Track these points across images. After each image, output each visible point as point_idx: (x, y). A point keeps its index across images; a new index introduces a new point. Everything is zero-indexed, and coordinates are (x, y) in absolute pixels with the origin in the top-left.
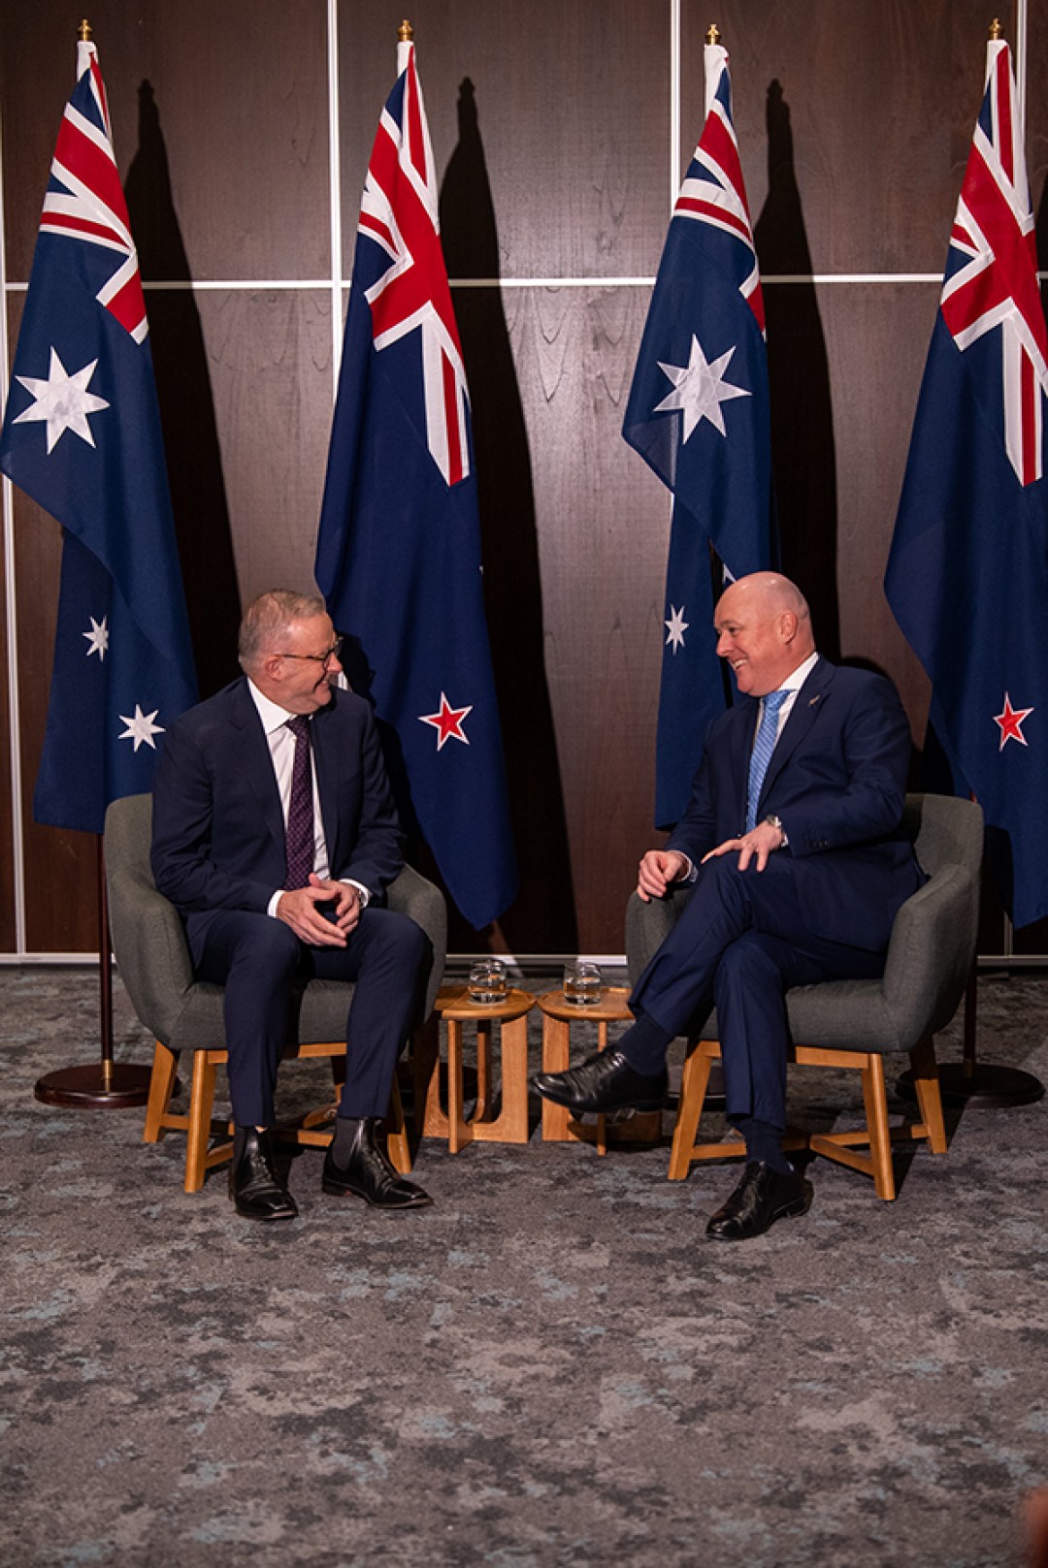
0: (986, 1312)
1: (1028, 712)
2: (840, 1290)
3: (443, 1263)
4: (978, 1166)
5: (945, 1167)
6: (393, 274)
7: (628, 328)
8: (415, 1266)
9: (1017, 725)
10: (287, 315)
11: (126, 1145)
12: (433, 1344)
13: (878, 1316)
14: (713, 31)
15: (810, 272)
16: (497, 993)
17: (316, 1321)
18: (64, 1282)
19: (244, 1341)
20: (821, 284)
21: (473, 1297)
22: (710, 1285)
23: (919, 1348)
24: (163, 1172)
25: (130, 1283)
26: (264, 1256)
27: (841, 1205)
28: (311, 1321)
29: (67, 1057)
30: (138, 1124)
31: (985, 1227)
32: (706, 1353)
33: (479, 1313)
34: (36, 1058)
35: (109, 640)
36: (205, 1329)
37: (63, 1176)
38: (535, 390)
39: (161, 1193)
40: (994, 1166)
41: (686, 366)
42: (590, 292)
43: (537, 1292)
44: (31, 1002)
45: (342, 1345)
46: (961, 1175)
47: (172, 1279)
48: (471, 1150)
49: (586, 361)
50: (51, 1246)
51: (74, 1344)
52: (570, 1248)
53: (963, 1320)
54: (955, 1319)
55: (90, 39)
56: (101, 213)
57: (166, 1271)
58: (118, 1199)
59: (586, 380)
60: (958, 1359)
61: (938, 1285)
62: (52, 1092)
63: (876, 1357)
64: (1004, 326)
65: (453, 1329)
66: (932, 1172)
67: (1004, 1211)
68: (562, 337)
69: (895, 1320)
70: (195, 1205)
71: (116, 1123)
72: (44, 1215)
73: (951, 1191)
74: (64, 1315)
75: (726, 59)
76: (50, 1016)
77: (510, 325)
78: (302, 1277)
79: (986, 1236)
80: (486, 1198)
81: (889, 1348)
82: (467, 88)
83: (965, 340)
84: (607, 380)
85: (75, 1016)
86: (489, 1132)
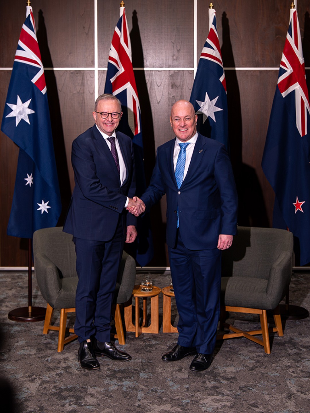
0: (302, 393)
1: (303, 202)
2: (258, 386)
3: (138, 377)
4: (293, 341)
5: (283, 341)
6: (118, 74)
7: (182, 82)
8: (130, 378)
9: (300, 206)
10: (81, 78)
11: (38, 335)
12: (139, 406)
13: (270, 395)
14: (211, 5)
15: (234, 67)
16: (150, 288)
17: (103, 398)
18: (25, 385)
19: (82, 406)
20: (238, 70)
21: (149, 390)
22: (219, 384)
23: (283, 406)
24: (50, 345)
25: (45, 385)
26: (84, 375)
27: (254, 355)
28: (101, 398)
29: (16, 303)
30: (40, 327)
31: (298, 362)
32: (221, 409)
33: (152, 395)
34: (7, 304)
35: (33, 180)
36: (70, 402)
37: (20, 347)
38: (154, 100)
39: (51, 352)
40: (298, 341)
41: (204, 101)
42: (170, 72)
43: (168, 387)
44: (3, 283)
45: (112, 407)
46: (288, 344)
47: (58, 384)
48: (142, 336)
49: (169, 92)
50: (20, 372)
51: (31, 408)
52: (176, 371)
53: (296, 396)
54: (293, 395)
55: (30, 5)
56: (33, 56)
57: (55, 381)
58: (38, 355)
59: (169, 97)
60: (296, 410)
61: (286, 384)
62: (14, 317)
63: (272, 409)
64: (296, 90)
65: (145, 401)
66: (280, 343)
67: (303, 357)
68: (162, 85)
69: (275, 396)
70: (61, 357)
71: (34, 327)
72: (16, 361)
73: (286, 350)
74: (26, 397)
75: (215, 13)
76: (9, 288)
77: (147, 81)
78: (97, 383)
79: (298, 366)
80: (149, 354)
81: (275, 406)
82: (135, 13)
83: (285, 94)
84: (175, 97)
85: (16, 289)
86: (147, 330)
